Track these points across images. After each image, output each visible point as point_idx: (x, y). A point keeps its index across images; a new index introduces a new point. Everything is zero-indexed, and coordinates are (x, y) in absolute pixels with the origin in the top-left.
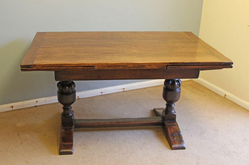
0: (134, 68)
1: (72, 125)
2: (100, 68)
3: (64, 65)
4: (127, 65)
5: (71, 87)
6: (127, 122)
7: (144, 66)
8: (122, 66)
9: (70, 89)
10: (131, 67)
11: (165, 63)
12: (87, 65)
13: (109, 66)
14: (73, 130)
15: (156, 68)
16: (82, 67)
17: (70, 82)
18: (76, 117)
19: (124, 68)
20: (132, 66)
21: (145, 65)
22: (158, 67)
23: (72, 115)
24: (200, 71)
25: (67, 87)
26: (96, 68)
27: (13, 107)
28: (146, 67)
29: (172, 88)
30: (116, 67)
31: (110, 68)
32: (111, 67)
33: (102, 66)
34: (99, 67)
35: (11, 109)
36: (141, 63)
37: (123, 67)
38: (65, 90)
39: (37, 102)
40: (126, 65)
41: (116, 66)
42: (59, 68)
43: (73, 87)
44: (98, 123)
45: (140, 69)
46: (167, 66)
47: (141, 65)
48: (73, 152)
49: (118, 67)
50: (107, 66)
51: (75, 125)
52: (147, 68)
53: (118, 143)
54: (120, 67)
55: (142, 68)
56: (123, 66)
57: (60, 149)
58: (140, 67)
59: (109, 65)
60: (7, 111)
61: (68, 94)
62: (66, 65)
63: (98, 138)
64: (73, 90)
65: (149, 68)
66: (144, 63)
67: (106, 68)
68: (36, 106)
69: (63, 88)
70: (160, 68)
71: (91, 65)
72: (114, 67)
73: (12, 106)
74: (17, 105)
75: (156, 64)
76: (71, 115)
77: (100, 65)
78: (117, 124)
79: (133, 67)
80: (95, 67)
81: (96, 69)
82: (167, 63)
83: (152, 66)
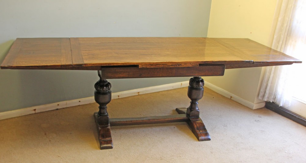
0: (172, 67)
1: (108, 124)
2: (143, 66)
4: (167, 64)
5: (108, 87)
6: (157, 120)
7: (181, 65)
9: (107, 89)
10: (170, 66)
11: (198, 62)
13: (151, 65)
14: (109, 127)
15: (190, 66)
17: (106, 83)
18: (110, 117)
19: (164, 66)
20: (171, 64)
23: (108, 114)
24: (225, 70)
25: (105, 88)
27: (36, 110)
28: (182, 66)
29: (197, 87)
30: (157, 66)
31: (152, 67)
32: (152, 65)
33: (145, 65)
34: (142, 66)
35: (34, 112)
37: (163, 66)
38: (103, 90)
39: (58, 105)
40: (165, 64)
41: (157, 65)
43: (110, 87)
44: (131, 121)
45: (177, 67)
46: (199, 64)
47: (178, 63)
48: (113, 146)
49: (159, 65)
50: (149, 65)
51: (110, 123)
53: (139, 138)
54: (161, 65)
55: (179, 66)
56: (163, 65)
57: (101, 144)
58: (177, 65)
59: (151, 64)
60: (30, 114)
63: (121, 135)
64: (109, 91)
65: (185, 66)
66: (180, 62)
67: (148, 67)
68: (57, 109)
69: (101, 88)
70: (194, 66)
71: (135, 64)
72: (155, 65)
73: (34, 109)
74: (40, 108)
75: (190, 63)
76: (106, 114)
77: (143, 64)
78: (148, 121)
79: (171, 65)
80: (139, 66)
81: (140, 68)
82: (200, 62)
83: (187, 65)
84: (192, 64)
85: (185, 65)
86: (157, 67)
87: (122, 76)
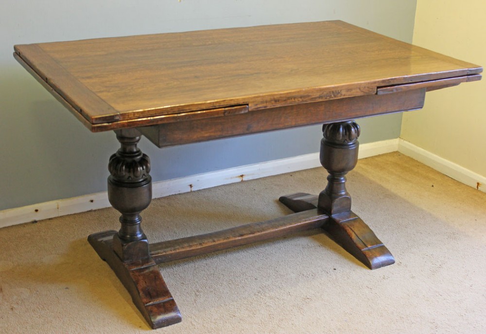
0: (321, 100)
2: (259, 106)
3: (187, 108)
4: (310, 94)
7: (339, 93)
8: (299, 98)
10: (316, 98)
11: (375, 83)
12: (233, 103)
13: (276, 101)
15: (360, 94)
16: (223, 109)
19: (303, 101)
20: (318, 95)
21: (341, 90)
22: (362, 91)
26: (252, 107)
28: (341, 95)
30: (289, 101)
31: (278, 105)
32: (278, 101)
33: (262, 102)
34: (257, 105)
36: (333, 88)
37: (300, 100)
39: (37, 211)
40: (307, 94)
41: (289, 98)
42: (176, 117)
45: (331, 99)
46: (378, 87)
47: (334, 90)
49: (293, 100)
50: (271, 100)
52: (344, 95)
54: (296, 100)
55: (335, 96)
56: (301, 97)
58: (333, 96)
59: (275, 97)
61: (135, 185)
62: (190, 108)
65: (347, 95)
66: (338, 87)
67: (269, 106)
68: (35, 222)
70: (366, 93)
71: (241, 102)
72: (285, 100)
75: (359, 87)
77: (258, 99)
79: (320, 97)
80: (250, 105)
81: (250, 109)
82: (378, 82)
83: (353, 91)
84: (362, 89)
85: (349, 93)
86: (289, 103)
87: (206, 135)
